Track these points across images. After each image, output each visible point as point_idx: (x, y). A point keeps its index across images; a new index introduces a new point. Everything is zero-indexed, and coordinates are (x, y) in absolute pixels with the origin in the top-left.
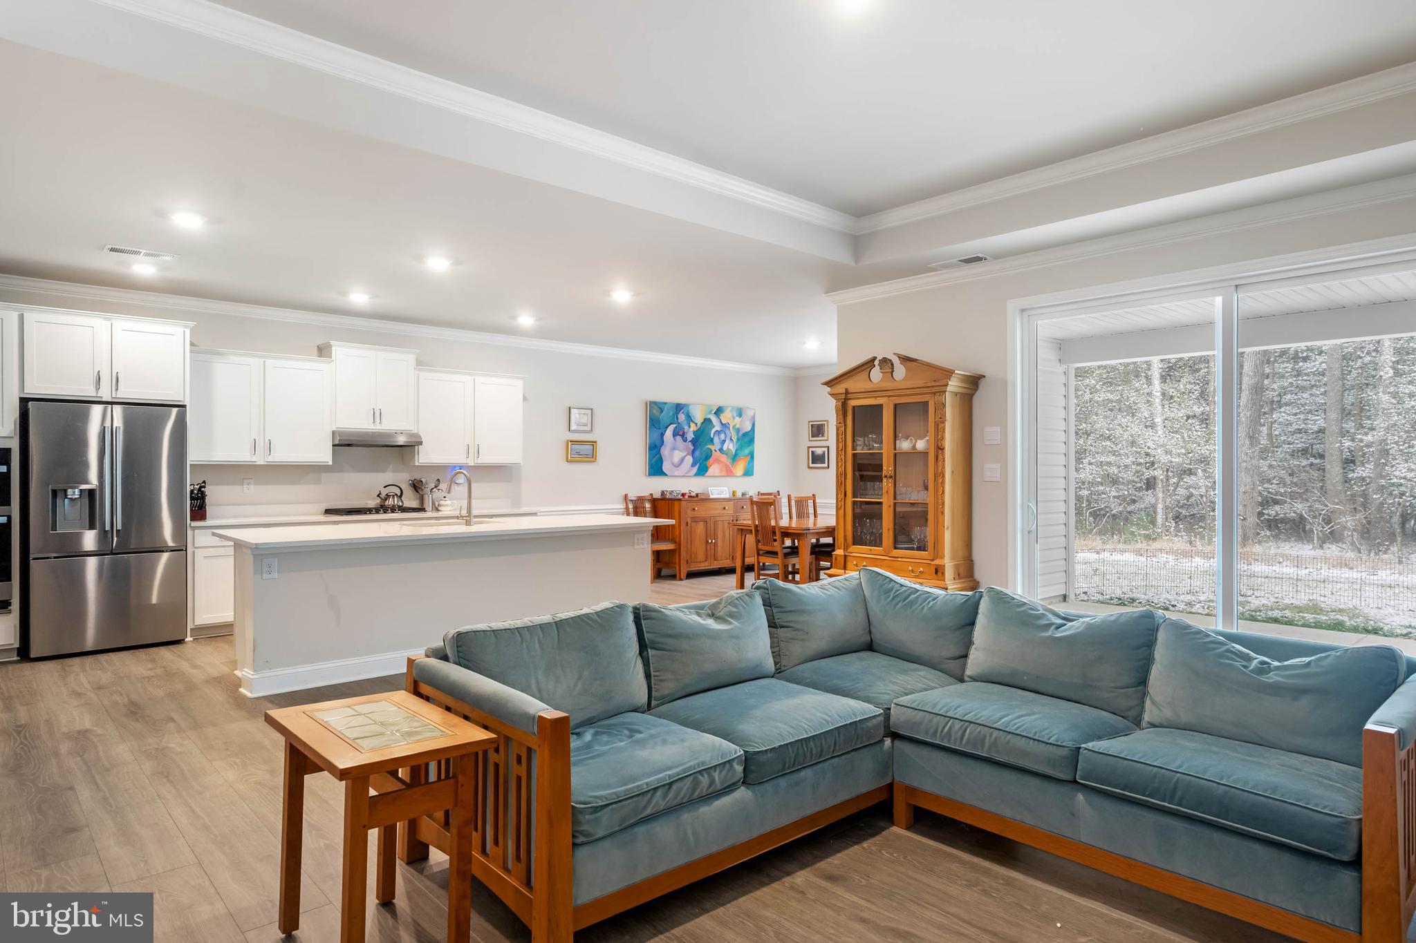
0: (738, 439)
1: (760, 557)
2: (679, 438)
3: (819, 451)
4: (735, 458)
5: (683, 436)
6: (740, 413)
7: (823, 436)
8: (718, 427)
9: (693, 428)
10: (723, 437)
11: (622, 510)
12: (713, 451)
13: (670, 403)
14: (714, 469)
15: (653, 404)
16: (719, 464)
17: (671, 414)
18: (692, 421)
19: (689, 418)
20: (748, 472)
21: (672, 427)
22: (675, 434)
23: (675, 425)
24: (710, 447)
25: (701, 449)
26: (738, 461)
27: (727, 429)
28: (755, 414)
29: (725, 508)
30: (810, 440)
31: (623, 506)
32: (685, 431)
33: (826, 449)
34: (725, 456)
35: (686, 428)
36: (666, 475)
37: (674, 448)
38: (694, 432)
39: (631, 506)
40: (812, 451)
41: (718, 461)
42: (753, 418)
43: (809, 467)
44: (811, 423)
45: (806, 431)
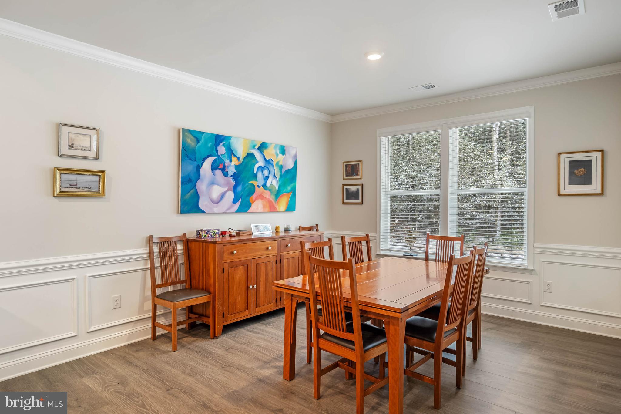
0: (281, 176)
1: (321, 341)
2: (218, 172)
3: (353, 189)
4: (278, 194)
5: (223, 170)
6: (283, 150)
7: (357, 175)
8: (261, 163)
9: (235, 162)
10: (266, 173)
11: (145, 255)
12: (257, 187)
13: (208, 134)
14: (257, 205)
15: (185, 132)
16: (262, 199)
17: (210, 145)
18: (234, 155)
19: (231, 152)
20: (291, 208)
21: (210, 160)
22: (214, 168)
23: (215, 158)
24: (253, 182)
25: (243, 185)
26: (281, 197)
27: (271, 166)
28: (297, 152)
29: (268, 248)
30: (344, 179)
31: (145, 250)
32: (226, 164)
33: (360, 187)
34: (268, 192)
35: (227, 161)
36: (203, 212)
37: (212, 183)
38: (237, 167)
39: (156, 249)
40: (347, 189)
41: (261, 197)
42: (295, 157)
43: (343, 203)
44: (345, 164)
45: (340, 171)
